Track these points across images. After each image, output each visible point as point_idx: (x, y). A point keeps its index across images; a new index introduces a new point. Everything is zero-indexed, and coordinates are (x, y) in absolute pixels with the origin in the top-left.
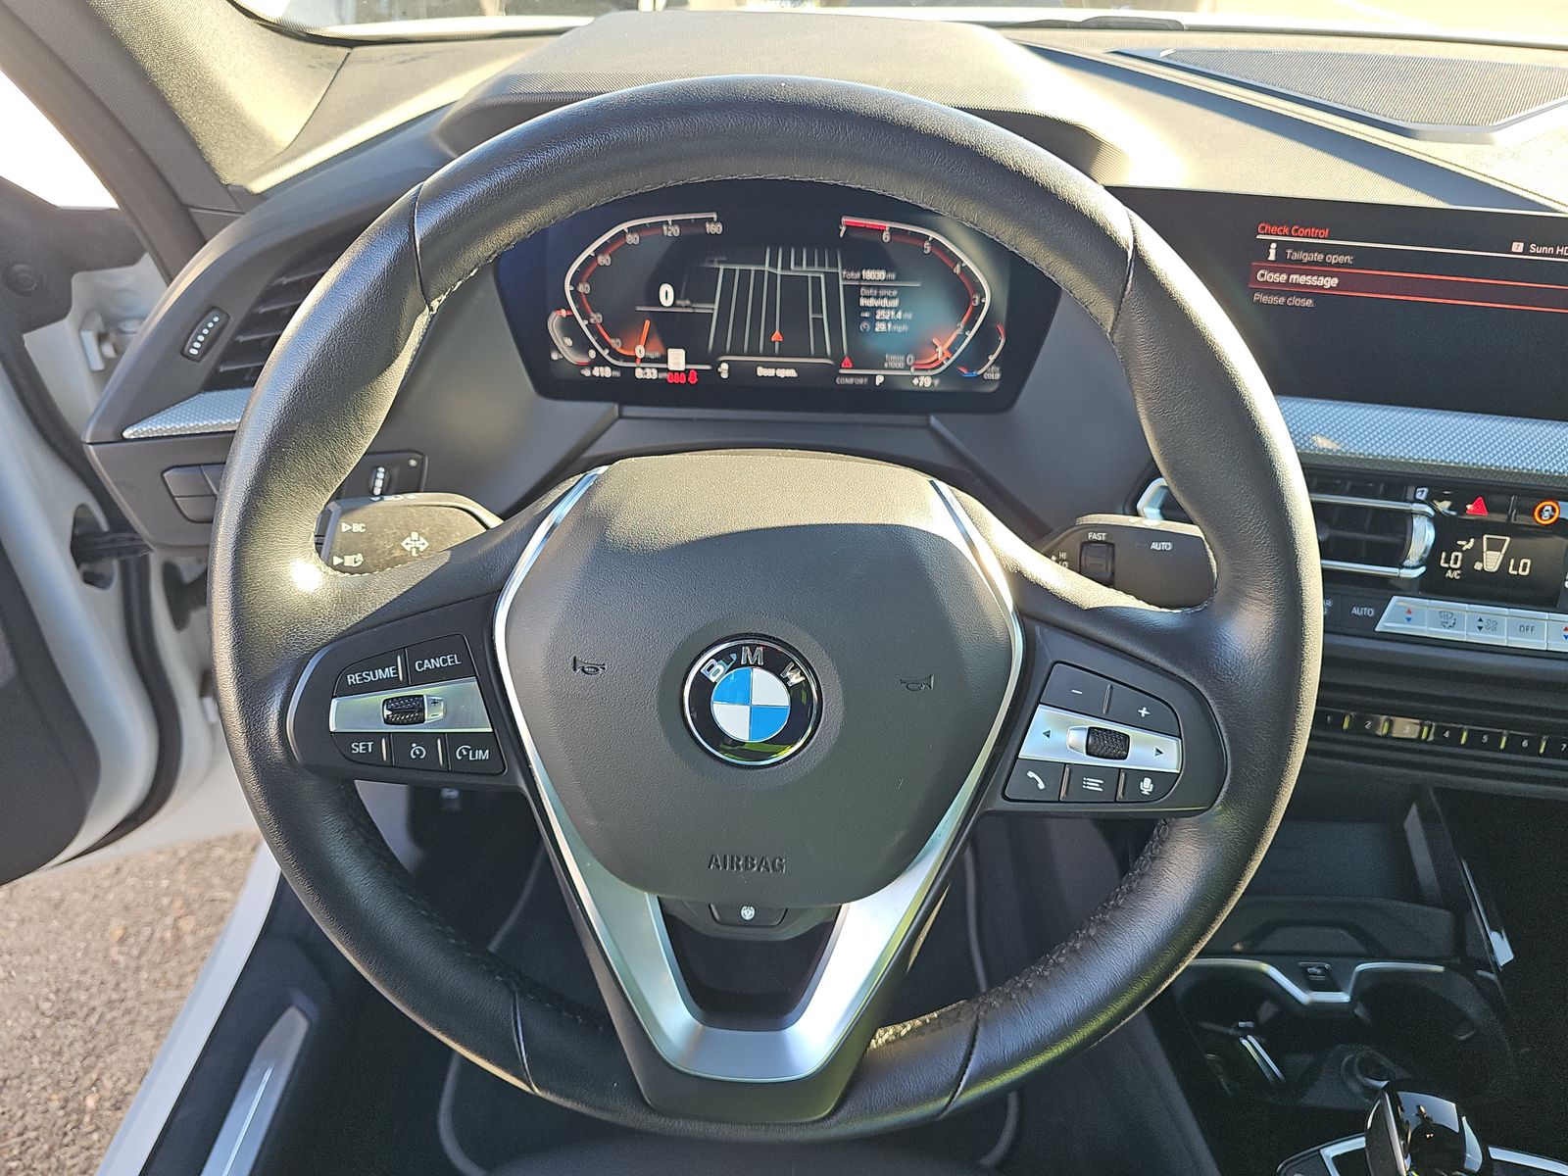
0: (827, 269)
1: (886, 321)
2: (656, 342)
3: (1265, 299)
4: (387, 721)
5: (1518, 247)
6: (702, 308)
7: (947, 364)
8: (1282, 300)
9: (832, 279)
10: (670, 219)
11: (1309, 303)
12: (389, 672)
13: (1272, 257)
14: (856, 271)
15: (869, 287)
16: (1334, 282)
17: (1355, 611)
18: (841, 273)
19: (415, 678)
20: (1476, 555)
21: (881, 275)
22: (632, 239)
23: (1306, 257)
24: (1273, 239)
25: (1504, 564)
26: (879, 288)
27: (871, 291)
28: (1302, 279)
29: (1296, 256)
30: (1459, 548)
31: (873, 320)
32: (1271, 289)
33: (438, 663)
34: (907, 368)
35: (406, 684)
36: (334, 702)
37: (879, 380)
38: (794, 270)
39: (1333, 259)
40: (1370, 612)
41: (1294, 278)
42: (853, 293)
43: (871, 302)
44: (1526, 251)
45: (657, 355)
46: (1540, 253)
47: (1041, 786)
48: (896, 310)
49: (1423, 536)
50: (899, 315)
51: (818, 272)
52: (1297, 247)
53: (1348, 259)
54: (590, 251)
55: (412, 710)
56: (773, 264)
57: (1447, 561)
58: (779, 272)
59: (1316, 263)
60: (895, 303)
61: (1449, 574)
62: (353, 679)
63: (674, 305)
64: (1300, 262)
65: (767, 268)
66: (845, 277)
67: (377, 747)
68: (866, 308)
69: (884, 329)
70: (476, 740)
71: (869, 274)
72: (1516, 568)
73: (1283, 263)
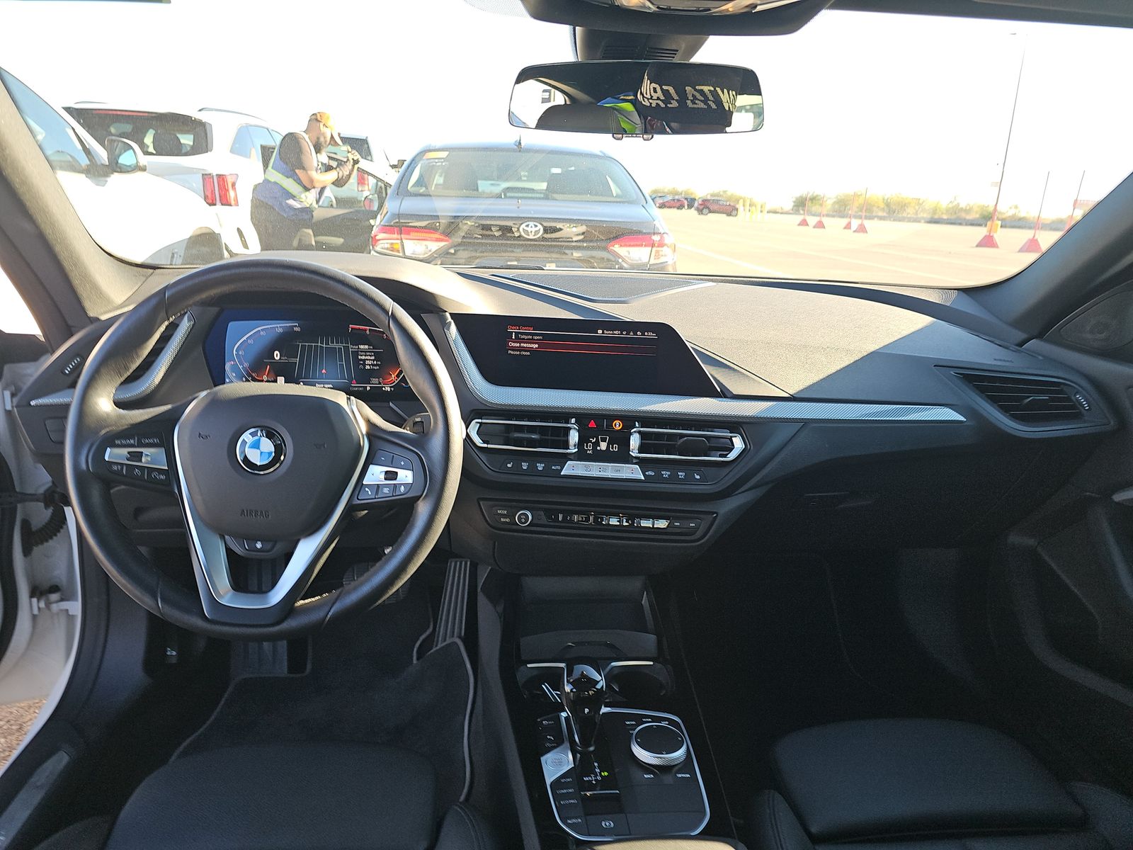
0: (344, 345)
1: (370, 365)
2: (272, 374)
3: (512, 352)
4: (128, 460)
5: (600, 331)
6: (293, 360)
7: (396, 382)
8: (518, 353)
9: (346, 348)
10: (278, 326)
11: (528, 353)
12: (132, 441)
13: (513, 338)
14: (356, 345)
15: (361, 352)
16: (537, 346)
17: (553, 468)
18: (351, 346)
19: (141, 445)
20: (597, 444)
21: (366, 347)
22: (262, 333)
23: (526, 337)
24: (513, 330)
25: (608, 447)
26: (365, 352)
27: (363, 353)
28: (525, 345)
29: (522, 337)
30: (591, 442)
31: (364, 365)
32: (514, 349)
33: (151, 441)
34: (380, 383)
35: (138, 446)
36: (109, 449)
37: (368, 388)
38: (331, 345)
39: (535, 338)
40: (559, 468)
41: (522, 345)
42: (356, 354)
43: (363, 357)
44: (603, 333)
45: (273, 379)
46: (608, 333)
47: (370, 493)
48: (374, 360)
49: (574, 437)
50: (375, 362)
51: (340, 346)
52: (522, 334)
53: (541, 338)
54: (245, 338)
55: (139, 456)
56: (322, 343)
57: (587, 447)
58: (324, 346)
59: (530, 339)
60: (373, 358)
61: (588, 452)
62: (118, 442)
63: (280, 359)
64: (524, 339)
65: (319, 344)
66: (352, 348)
67: (122, 469)
68: (361, 360)
69: (369, 368)
70: (160, 471)
71: (362, 347)
72: (612, 448)
73: (518, 340)
